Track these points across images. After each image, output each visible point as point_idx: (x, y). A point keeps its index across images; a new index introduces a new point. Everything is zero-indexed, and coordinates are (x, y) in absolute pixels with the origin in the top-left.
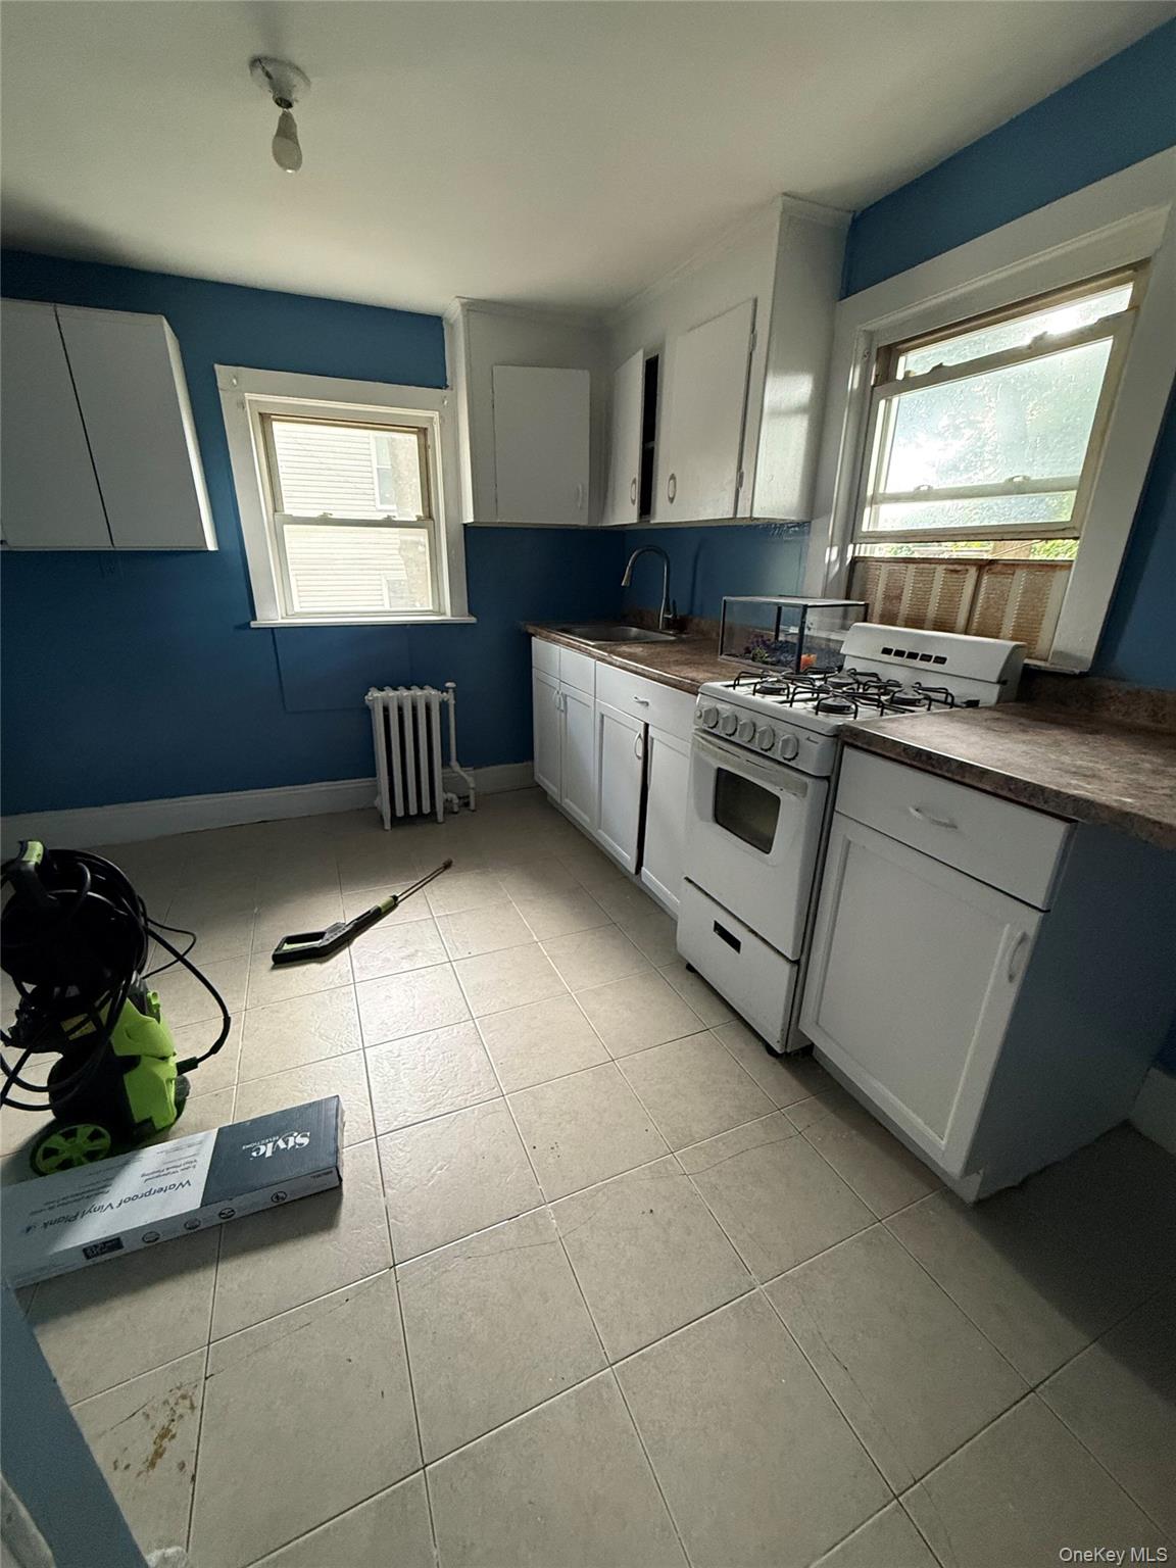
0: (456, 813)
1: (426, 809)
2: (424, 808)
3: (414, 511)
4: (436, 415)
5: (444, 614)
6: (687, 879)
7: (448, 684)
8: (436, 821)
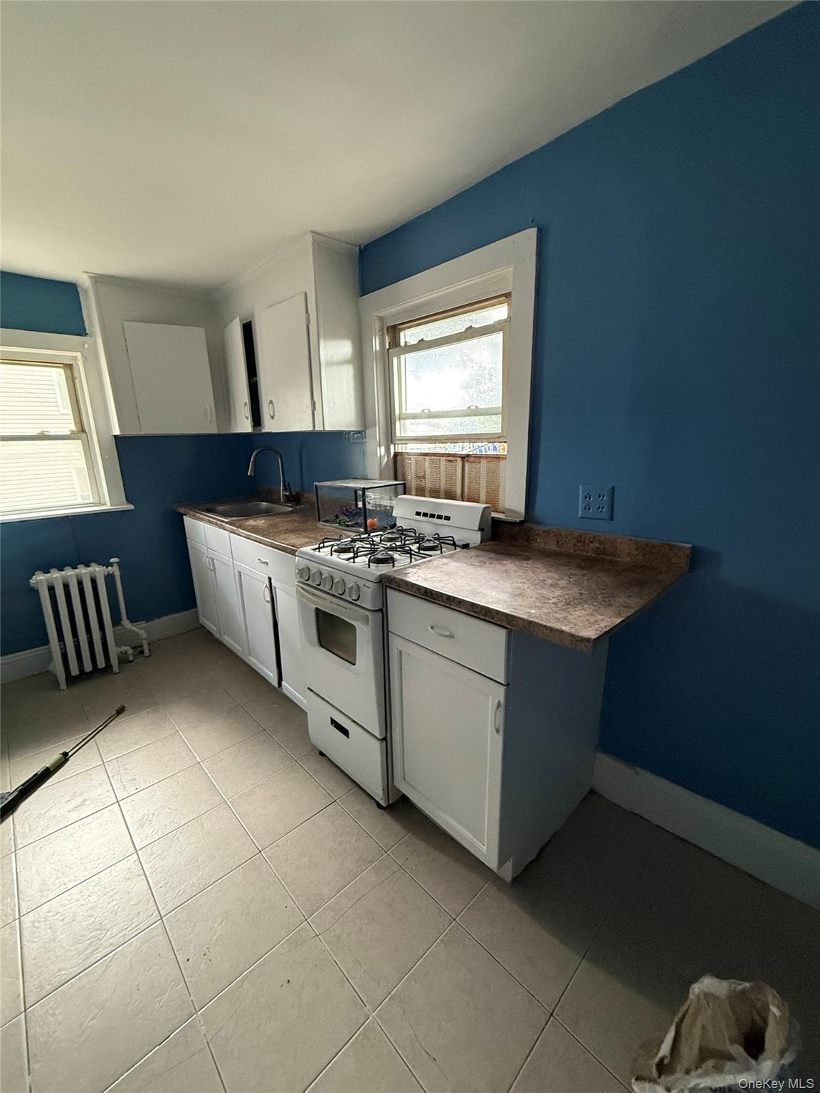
0: (131, 662)
1: (101, 663)
2: (98, 663)
3: (69, 426)
4: (79, 355)
5: (105, 504)
6: (309, 688)
7: (112, 560)
8: (112, 672)
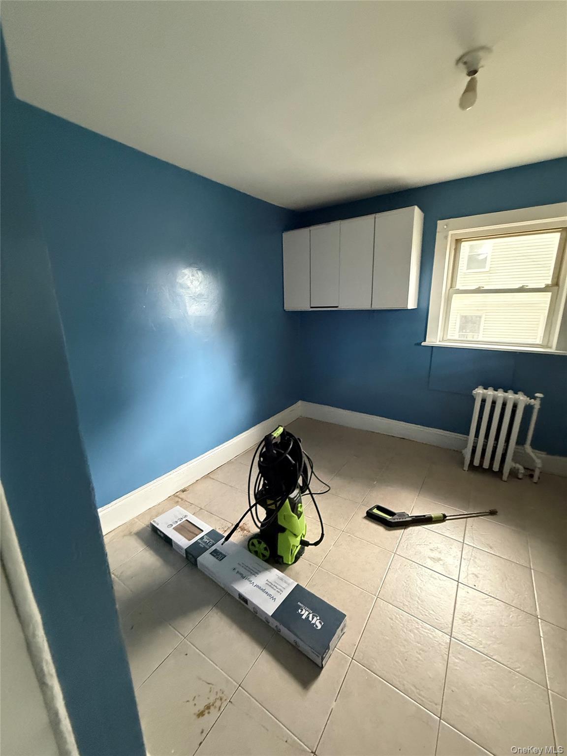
0: (520, 479)
1: (496, 467)
2: (494, 466)
3: (546, 281)
5: (551, 348)
7: (537, 395)
8: (501, 478)
